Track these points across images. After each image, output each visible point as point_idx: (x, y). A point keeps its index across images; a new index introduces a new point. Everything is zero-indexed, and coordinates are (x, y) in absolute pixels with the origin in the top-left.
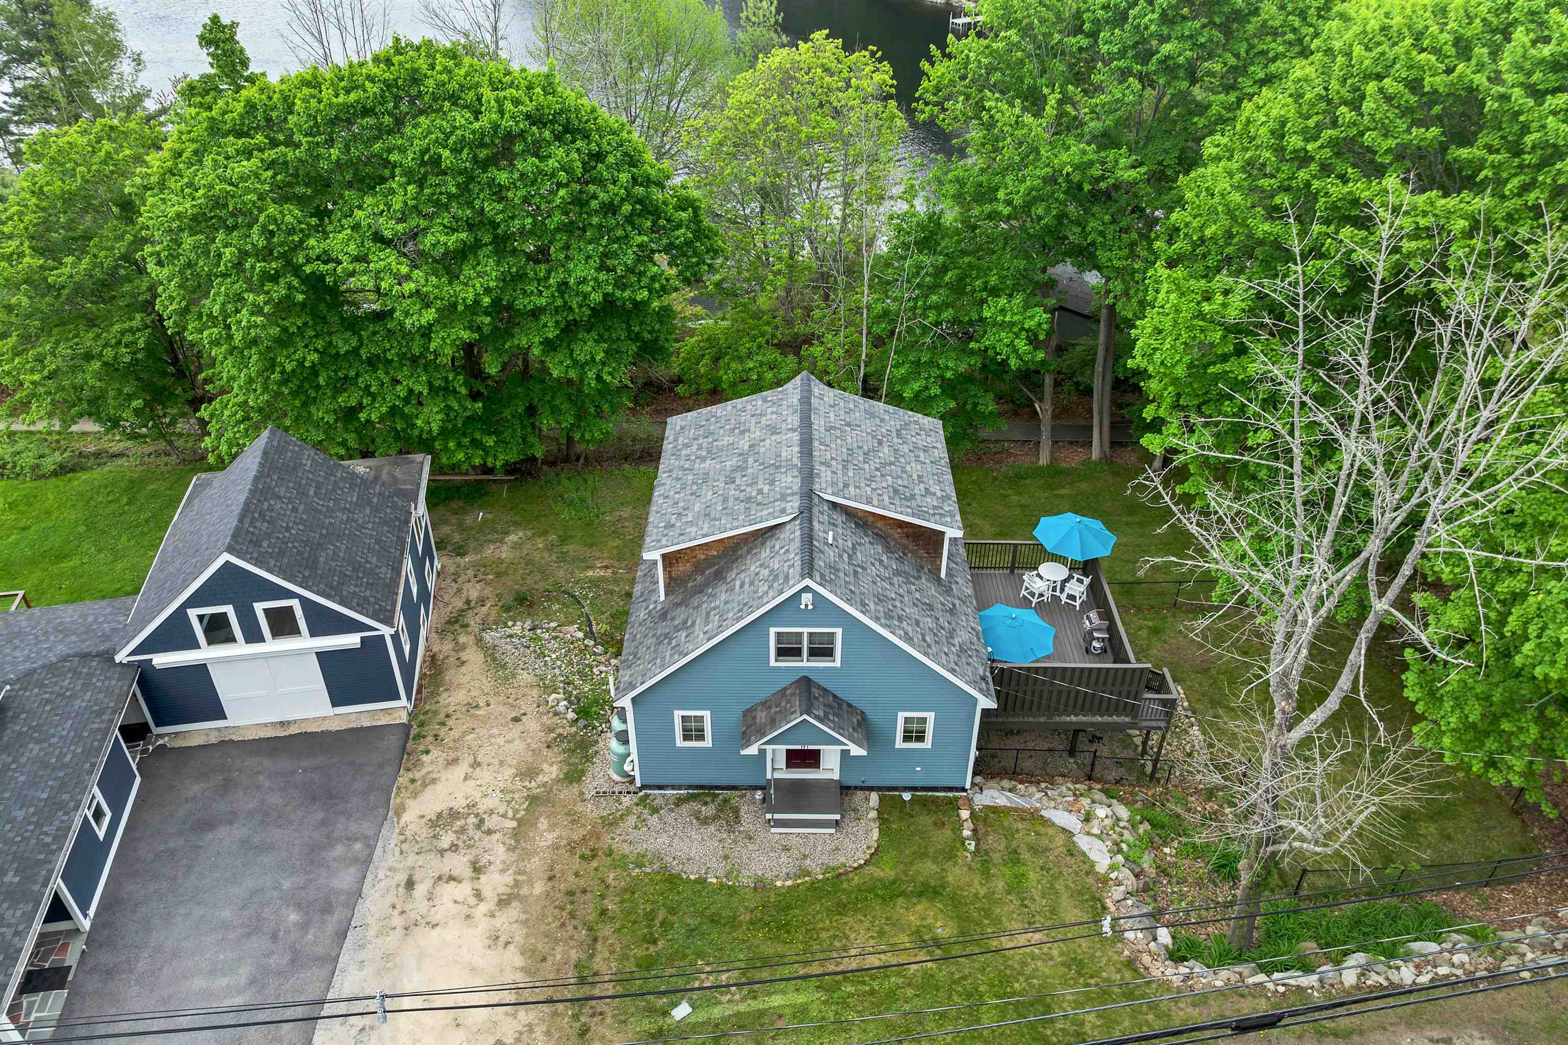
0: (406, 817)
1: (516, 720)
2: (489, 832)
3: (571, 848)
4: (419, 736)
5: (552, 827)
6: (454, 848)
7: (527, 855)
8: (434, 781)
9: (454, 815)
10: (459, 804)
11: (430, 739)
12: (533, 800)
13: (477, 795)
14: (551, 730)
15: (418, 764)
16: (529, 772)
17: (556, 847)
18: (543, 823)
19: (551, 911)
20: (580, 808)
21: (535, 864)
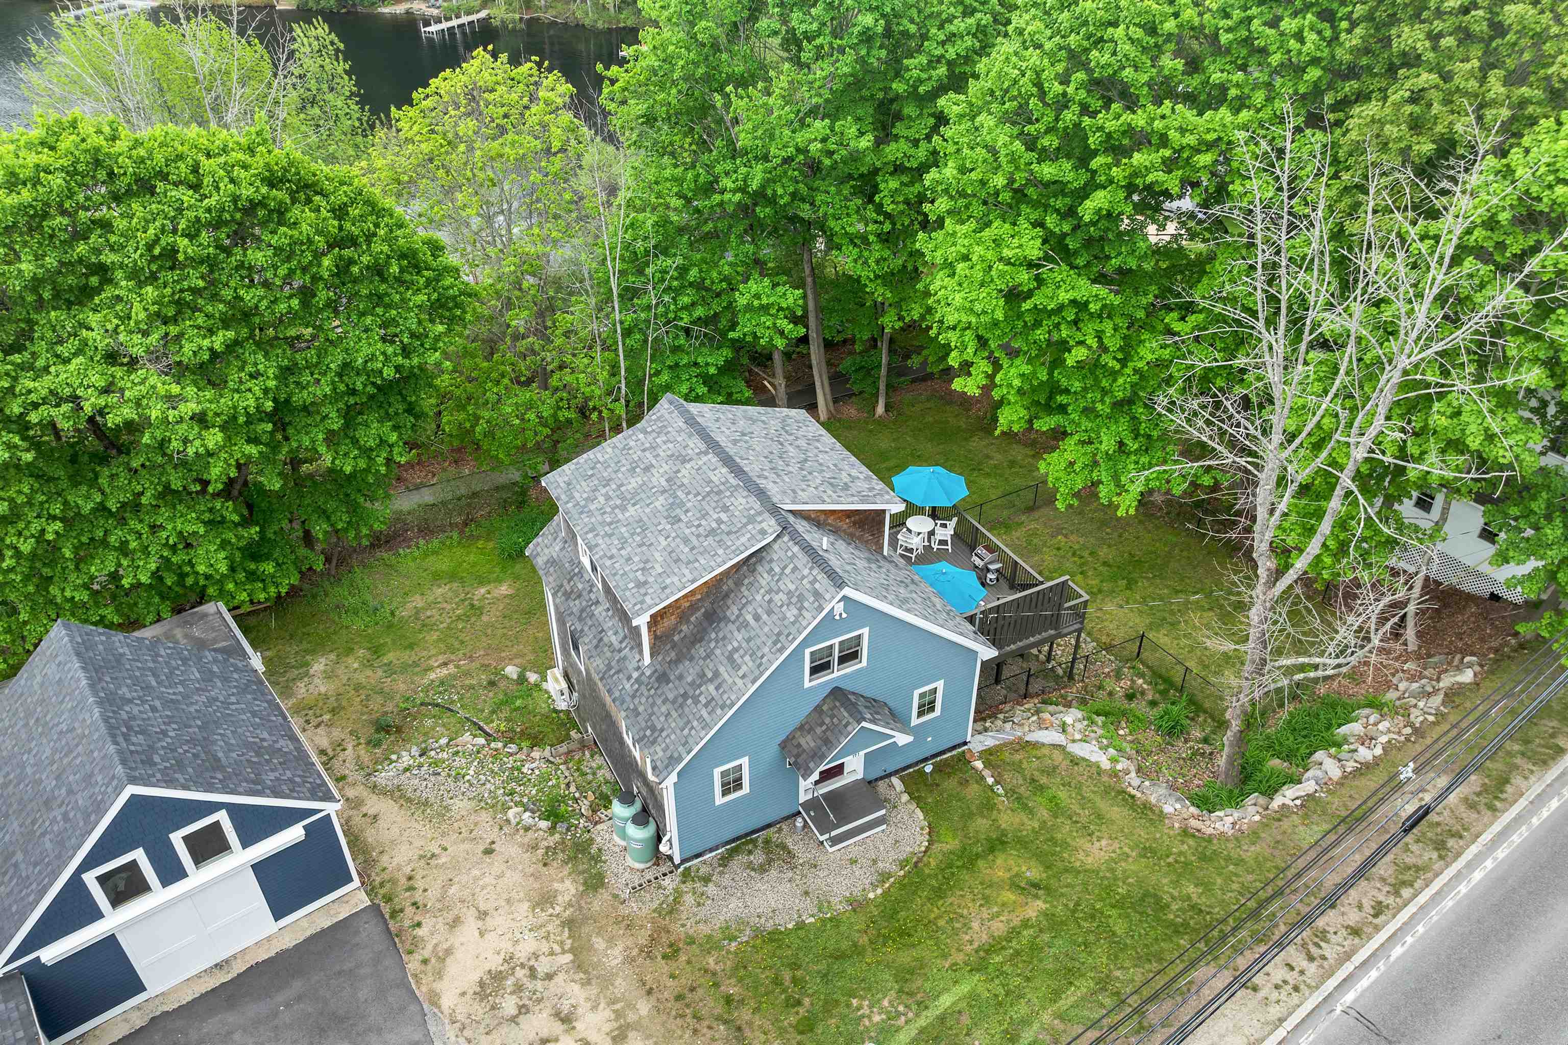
0: (448, 1001)
1: (488, 852)
2: (549, 977)
3: (647, 952)
4: (394, 914)
5: (611, 941)
6: (523, 1010)
7: (607, 981)
8: (449, 952)
9: (498, 977)
10: (495, 963)
11: (410, 910)
12: (570, 923)
13: (506, 946)
14: (535, 847)
15: (416, 944)
16: (545, 900)
17: (630, 960)
18: (599, 943)
19: (673, 1024)
20: (624, 910)
21: (621, 985)
